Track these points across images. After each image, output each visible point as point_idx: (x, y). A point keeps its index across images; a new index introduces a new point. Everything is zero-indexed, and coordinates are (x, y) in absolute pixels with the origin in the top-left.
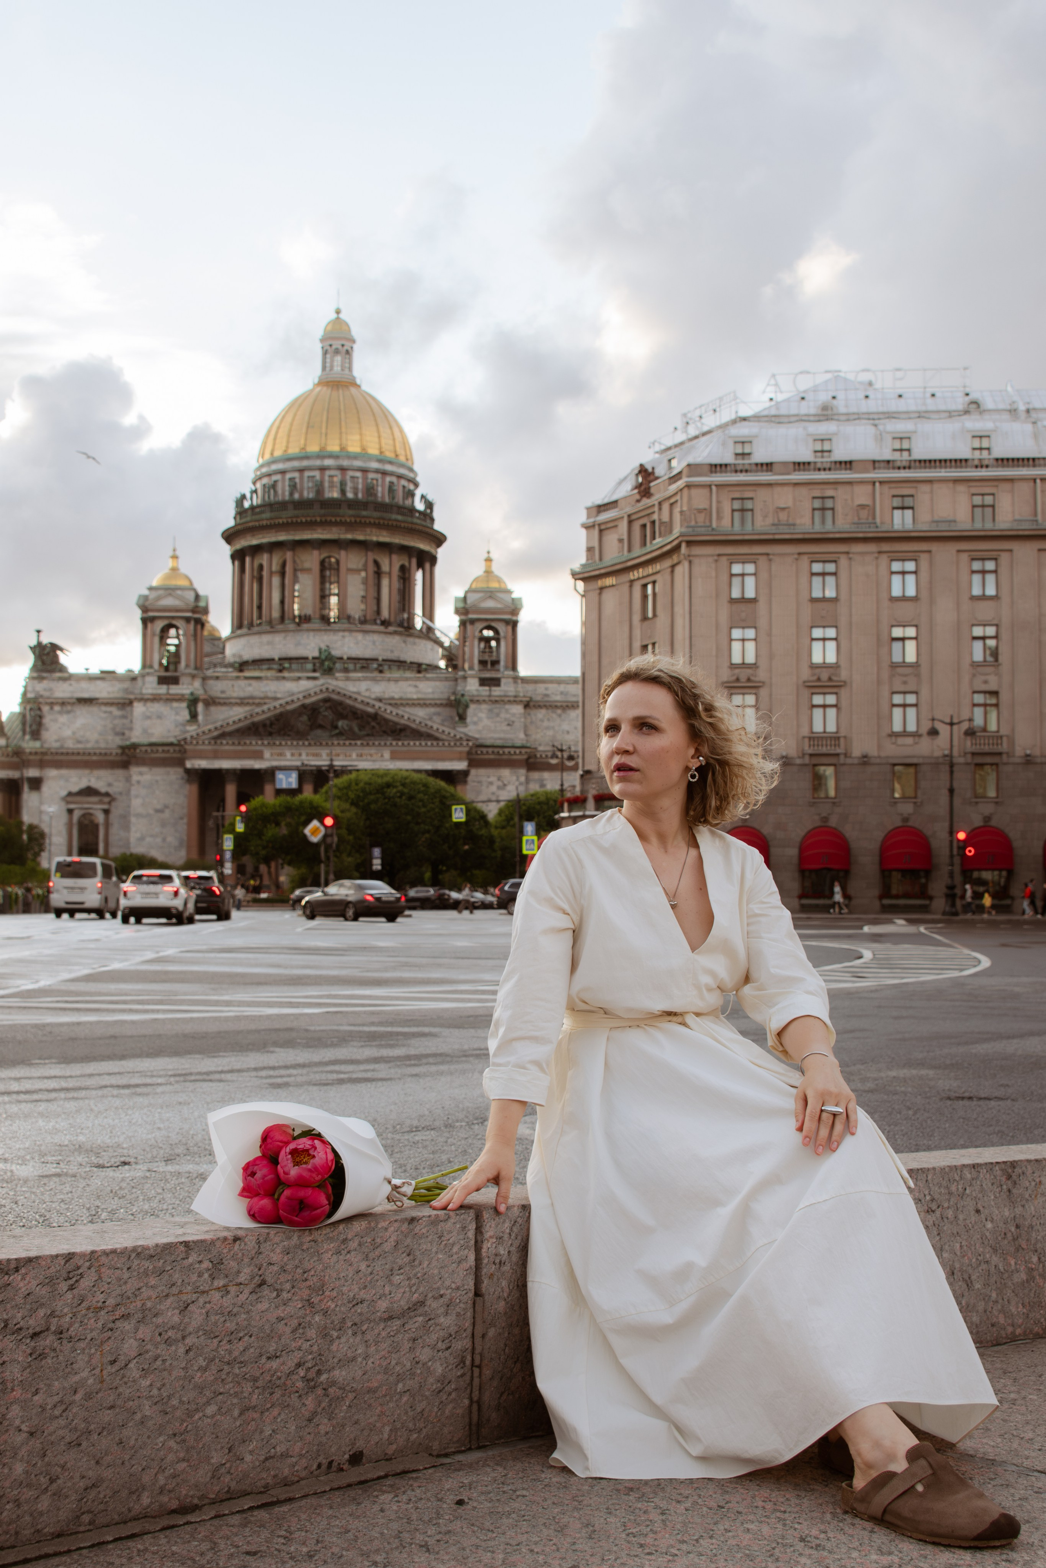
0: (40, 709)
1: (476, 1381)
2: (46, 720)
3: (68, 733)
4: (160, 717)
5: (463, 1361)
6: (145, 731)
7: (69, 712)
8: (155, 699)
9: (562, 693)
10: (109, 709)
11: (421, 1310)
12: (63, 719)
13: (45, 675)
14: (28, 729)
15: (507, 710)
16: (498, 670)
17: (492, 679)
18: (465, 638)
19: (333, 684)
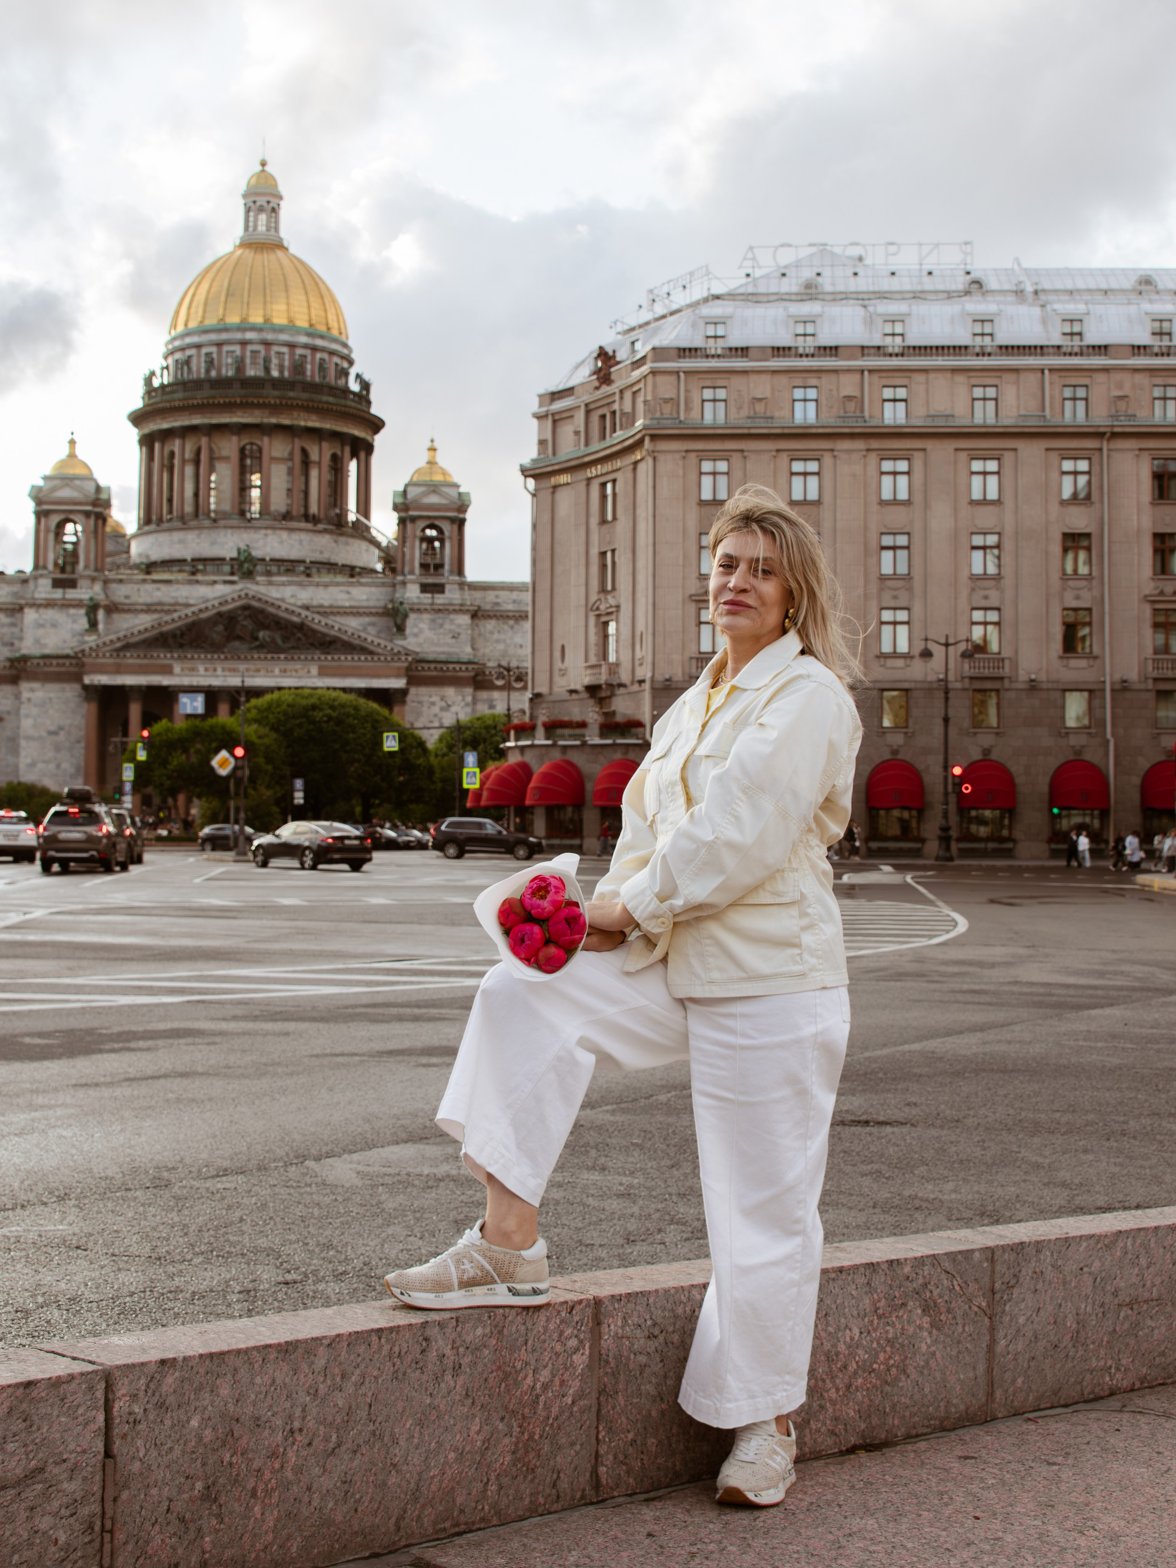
1: (107, 1547)
4: (54, 625)
5: (91, 1527)
6: (37, 641)
8: (49, 604)
9: (514, 601)
11: (40, 1477)
15: (452, 621)
16: (441, 575)
17: (435, 585)
18: (405, 538)
19: (251, 589)
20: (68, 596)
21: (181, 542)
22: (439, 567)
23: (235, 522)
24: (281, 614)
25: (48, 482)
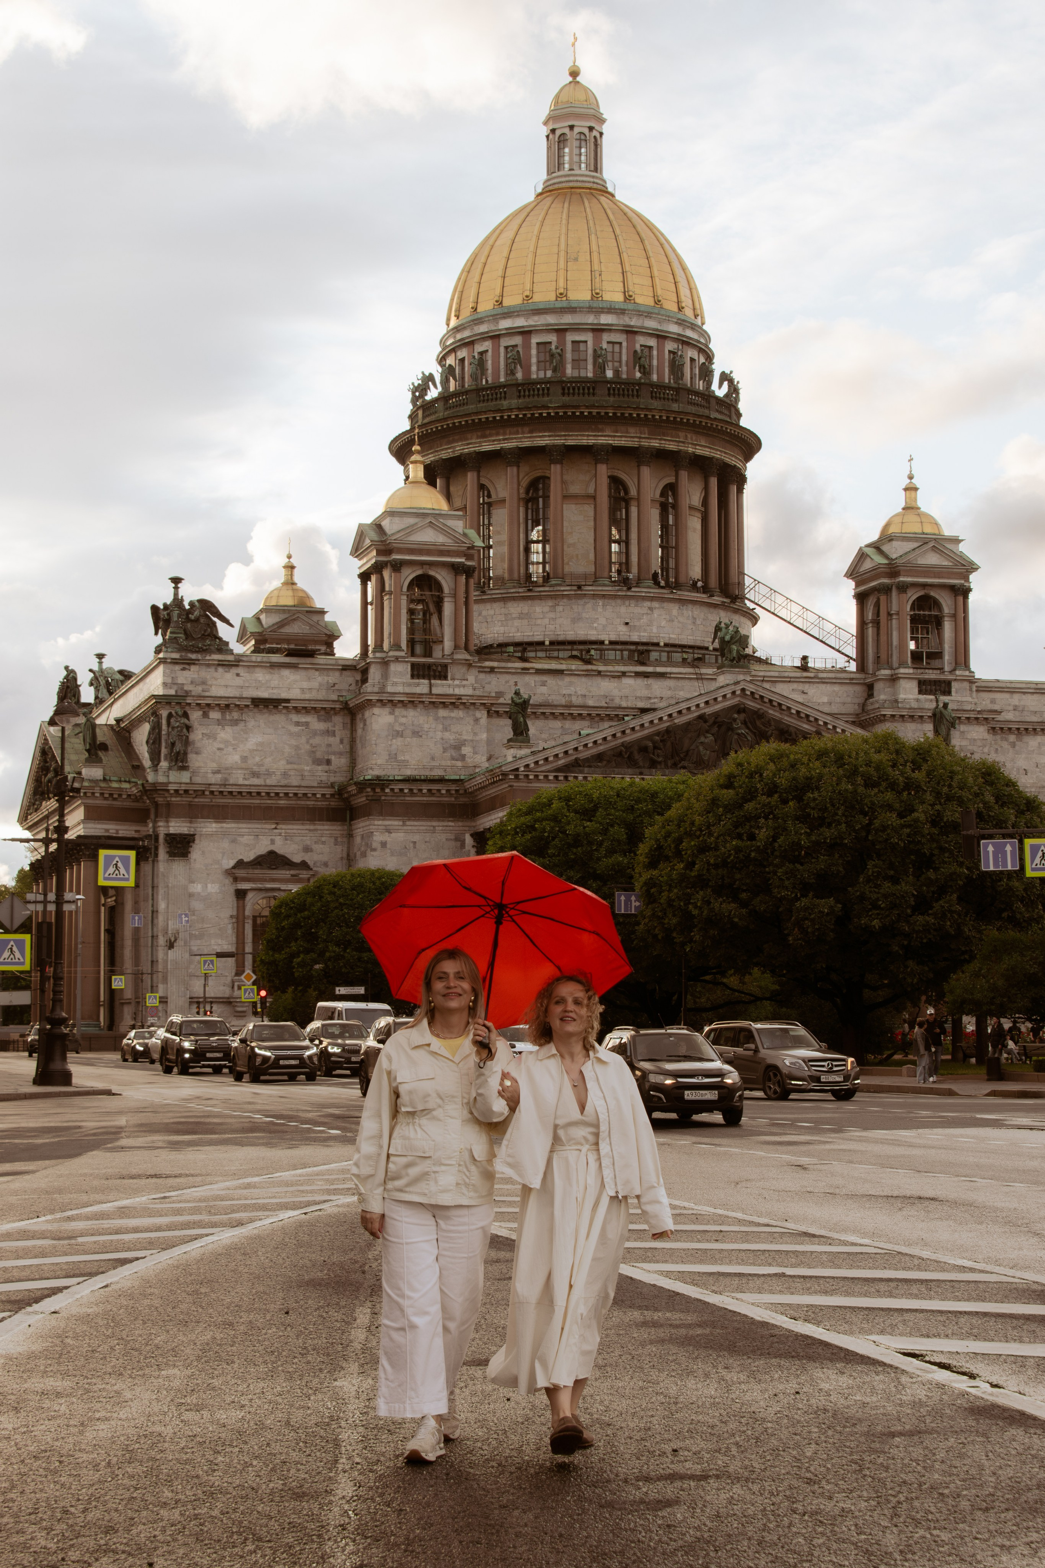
0: (186, 715)
2: (196, 736)
3: (234, 758)
4: (416, 734)
6: (393, 757)
7: (235, 722)
8: (411, 702)
9: (1016, 708)
10: (303, 719)
12: (226, 734)
13: (193, 656)
14: (164, 751)
16: (941, 669)
17: (936, 682)
18: (889, 615)
19: (751, 682)
20: (436, 690)
21: (521, 616)
22: (939, 655)
23: (609, 589)
24: (787, 719)
25: (397, 520)
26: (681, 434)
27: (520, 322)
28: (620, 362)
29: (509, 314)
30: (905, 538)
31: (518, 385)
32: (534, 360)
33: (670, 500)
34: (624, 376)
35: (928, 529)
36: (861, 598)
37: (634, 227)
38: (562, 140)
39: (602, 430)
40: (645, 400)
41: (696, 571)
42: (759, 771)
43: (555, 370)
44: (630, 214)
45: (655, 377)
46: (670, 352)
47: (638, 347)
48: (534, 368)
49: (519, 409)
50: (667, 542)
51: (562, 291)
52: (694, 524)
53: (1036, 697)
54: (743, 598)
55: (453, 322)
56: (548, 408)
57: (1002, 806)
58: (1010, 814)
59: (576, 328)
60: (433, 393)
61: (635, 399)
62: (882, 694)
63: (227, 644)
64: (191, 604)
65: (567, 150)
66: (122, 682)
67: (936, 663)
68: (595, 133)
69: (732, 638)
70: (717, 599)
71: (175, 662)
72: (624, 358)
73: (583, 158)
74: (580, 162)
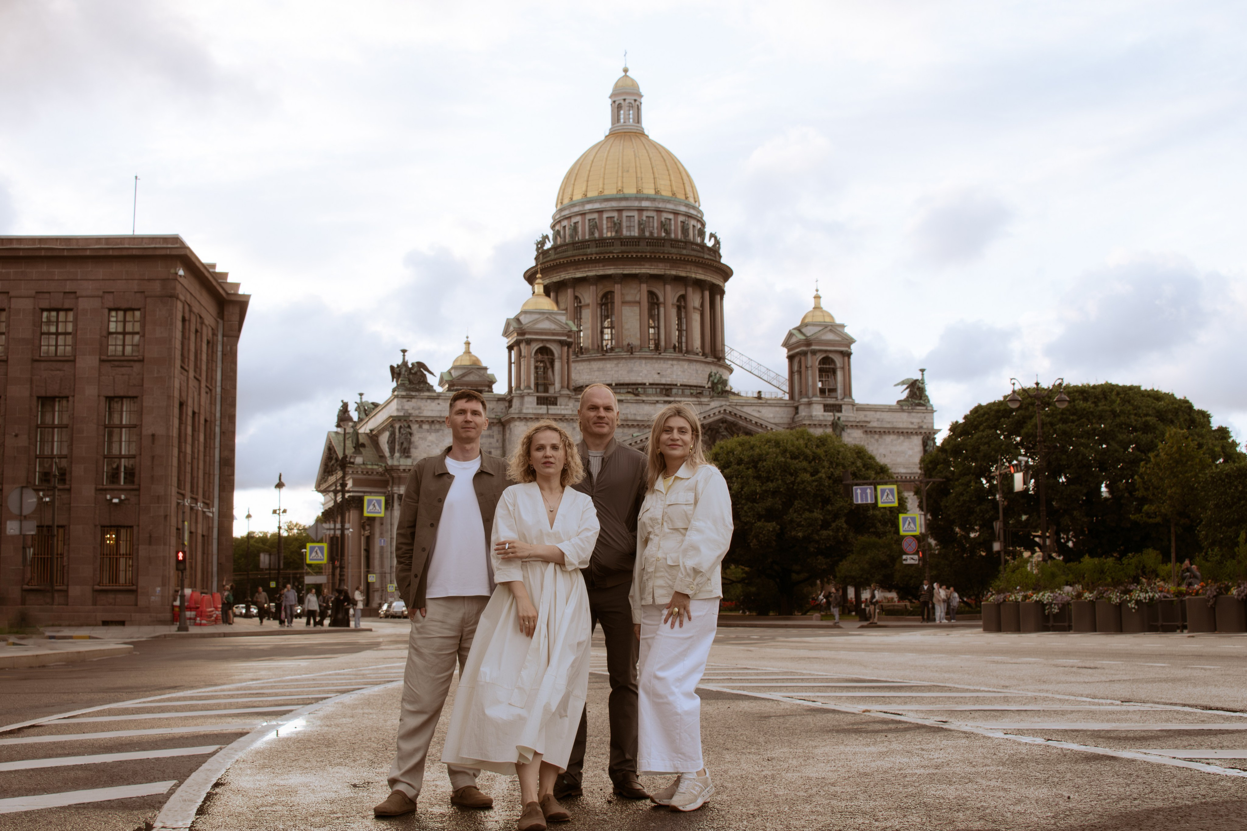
0: (409, 427)
2: (415, 438)
7: (437, 431)
9: (878, 420)
12: (432, 437)
13: (414, 394)
14: (397, 447)
15: (849, 434)
16: (836, 398)
17: (833, 406)
18: (807, 367)
19: (729, 405)
20: (550, 412)
21: (599, 370)
22: (833, 390)
23: (648, 354)
24: (750, 427)
25: (528, 316)
26: (688, 267)
27: (597, 206)
28: (653, 227)
29: (591, 201)
30: (814, 325)
31: (595, 240)
32: (605, 226)
33: (683, 304)
34: (656, 235)
35: (827, 320)
36: (791, 358)
37: (660, 153)
38: (619, 107)
39: (644, 265)
40: (667, 248)
41: (697, 343)
42: (732, 451)
43: (616, 232)
44: (658, 146)
45: (673, 236)
46: (681, 222)
47: (663, 219)
48: (605, 231)
49: (597, 254)
50: (681, 327)
51: (620, 188)
52: (696, 317)
53: (889, 413)
54: (724, 359)
55: (559, 207)
56: (613, 253)
57: (867, 469)
58: (872, 474)
59: (628, 209)
60: (548, 245)
61: (662, 248)
62: (803, 412)
63: (432, 386)
64: (413, 364)
65: (622, 112)
66: (373, 409)
67: (833, 394)
68: (637, 103)
69: (718, 381)
70: (709, 359)
71: (403, 397)
72: (656, 225)
73: (631, 116)
74: (629, 119)
